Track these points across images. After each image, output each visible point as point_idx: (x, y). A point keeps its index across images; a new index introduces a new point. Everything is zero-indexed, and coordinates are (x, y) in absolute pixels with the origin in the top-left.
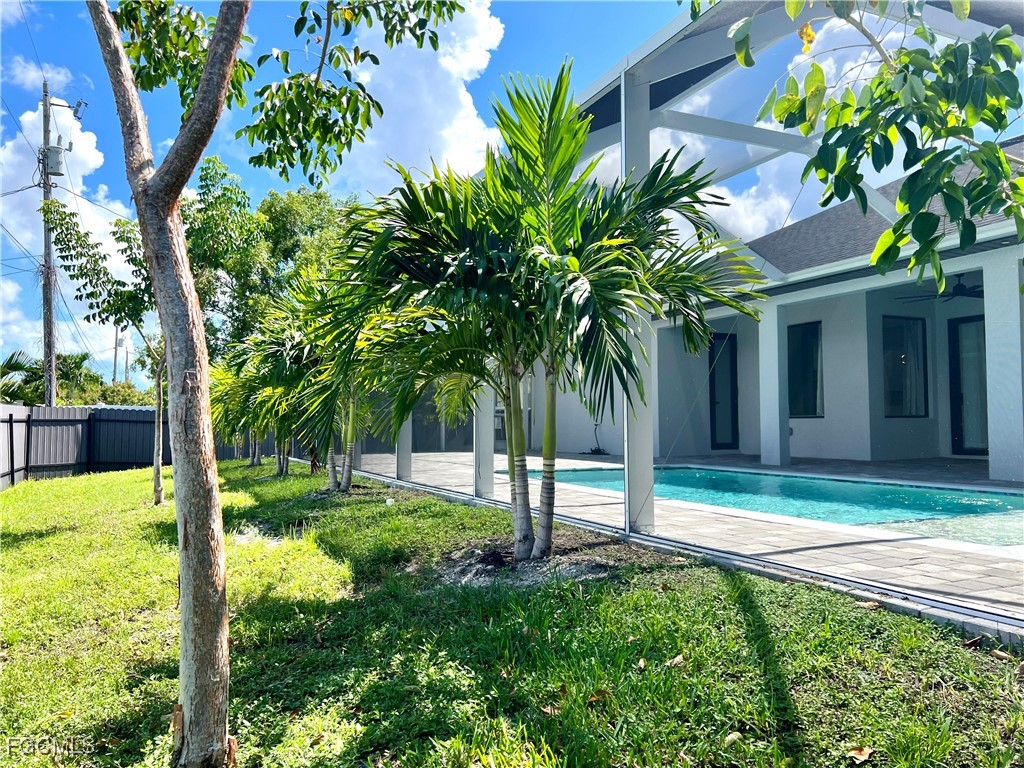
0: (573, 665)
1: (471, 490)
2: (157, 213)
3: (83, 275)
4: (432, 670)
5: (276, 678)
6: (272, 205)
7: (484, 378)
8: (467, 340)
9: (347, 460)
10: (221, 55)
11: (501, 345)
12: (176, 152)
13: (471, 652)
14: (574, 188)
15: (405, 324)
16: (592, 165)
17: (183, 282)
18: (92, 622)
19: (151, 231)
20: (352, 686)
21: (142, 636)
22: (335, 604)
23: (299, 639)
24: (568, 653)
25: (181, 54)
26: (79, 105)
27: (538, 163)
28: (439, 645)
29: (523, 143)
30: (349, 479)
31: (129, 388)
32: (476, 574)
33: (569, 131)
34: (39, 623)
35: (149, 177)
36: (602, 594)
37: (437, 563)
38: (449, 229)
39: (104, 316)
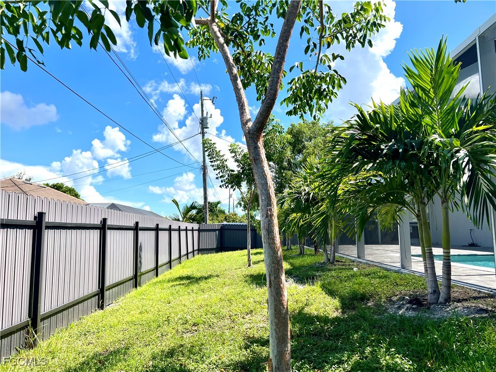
0: (471, 364)
1: (399, 265)
2: (254, 141)
3: (218, 168)
4: (387, 357)
5: (308, 352)
6: (293, 130)
7: (405, 206)
8: (395, 186)
9: (333, 248)
10: (277, 69)
11: (414, 188)
12: (261, 114)
13: (408, 351)
14: (453, 102)
15: (361, 180)
16: (463, 89)
17: (265, 169)
18: (228, 317)
19: (252, 148)
20: (346, 361)
21: (249, 325)
22: (333, 318)
23: (318, 334)
24: (467, 357)
25: (257, 71)
26: (214, 98)
27: (431, 92)
28: (390, 345)
29: (421, 83)
30: (334, 257)
31: (235, 215)
32: (407, 309)
33: (448, 73)
34: (208, 316)
35: (250, 126)
36: (486, 326)
37: (384, 302)
38: (383, 132)
39: (227, 185)
